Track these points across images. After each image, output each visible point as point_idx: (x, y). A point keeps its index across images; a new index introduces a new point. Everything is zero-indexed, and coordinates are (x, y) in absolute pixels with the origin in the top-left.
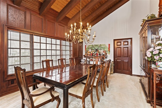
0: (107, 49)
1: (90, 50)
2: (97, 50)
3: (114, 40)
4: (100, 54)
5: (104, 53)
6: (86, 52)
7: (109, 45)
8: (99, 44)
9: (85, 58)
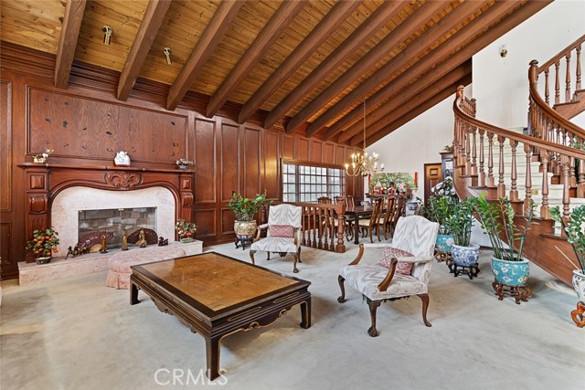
0: (411, 182)
1: (379, 184)
2: (392, 184)
3: (426, 165)
4: (397, 192)
5: (405, 190)
6: (371, 188)
7: (416, 173)
8: (396, 171)
9: (369, 200)
